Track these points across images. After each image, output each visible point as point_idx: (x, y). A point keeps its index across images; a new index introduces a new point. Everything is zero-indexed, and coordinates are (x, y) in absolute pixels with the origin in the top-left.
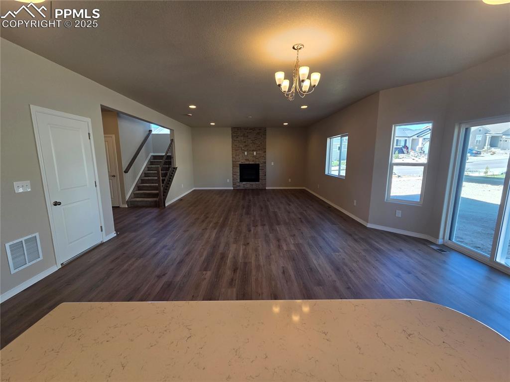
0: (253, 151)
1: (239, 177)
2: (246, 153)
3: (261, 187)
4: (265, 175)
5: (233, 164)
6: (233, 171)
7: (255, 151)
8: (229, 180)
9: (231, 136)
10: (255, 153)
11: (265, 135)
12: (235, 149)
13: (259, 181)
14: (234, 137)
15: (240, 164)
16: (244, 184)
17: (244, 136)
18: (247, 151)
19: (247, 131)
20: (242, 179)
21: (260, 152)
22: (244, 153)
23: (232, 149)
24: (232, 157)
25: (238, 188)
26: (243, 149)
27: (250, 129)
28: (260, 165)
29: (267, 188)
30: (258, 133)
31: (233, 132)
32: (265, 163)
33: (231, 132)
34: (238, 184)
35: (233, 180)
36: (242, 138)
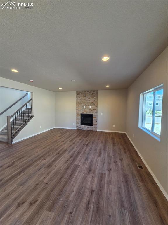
0: (89, 105)
1: (80, 122)
2: (85, 107)
3: (94, 129)
4: (97, 122)
5: (77, 114)
6: (77, 118)
7: (90, 105)
8: (75, 124)
9: (76, 96)
10: (90, 107)
11: (97, 95)
12: (78, 104)
13: (92, 126)
14: (78, 97)
15: (81, 114)
16: (83, 127)
17: (83, 96)
18: (85, 105)
19: (85, 93)
20: (82, 124)
21: (94, 106)
22: (83, 107)
23: (77, 105)
24: (77, 109)
25: (80, 129)
26: (83, 104)
27: (87, 92)
28: (94, 115)
29: (98, 130)
30: (93, 94)
31: (77, 94)
32: (97, 113)
33: (76, 94)
34: (80, 127)
35: (77, 124)
36: (82, 97)
